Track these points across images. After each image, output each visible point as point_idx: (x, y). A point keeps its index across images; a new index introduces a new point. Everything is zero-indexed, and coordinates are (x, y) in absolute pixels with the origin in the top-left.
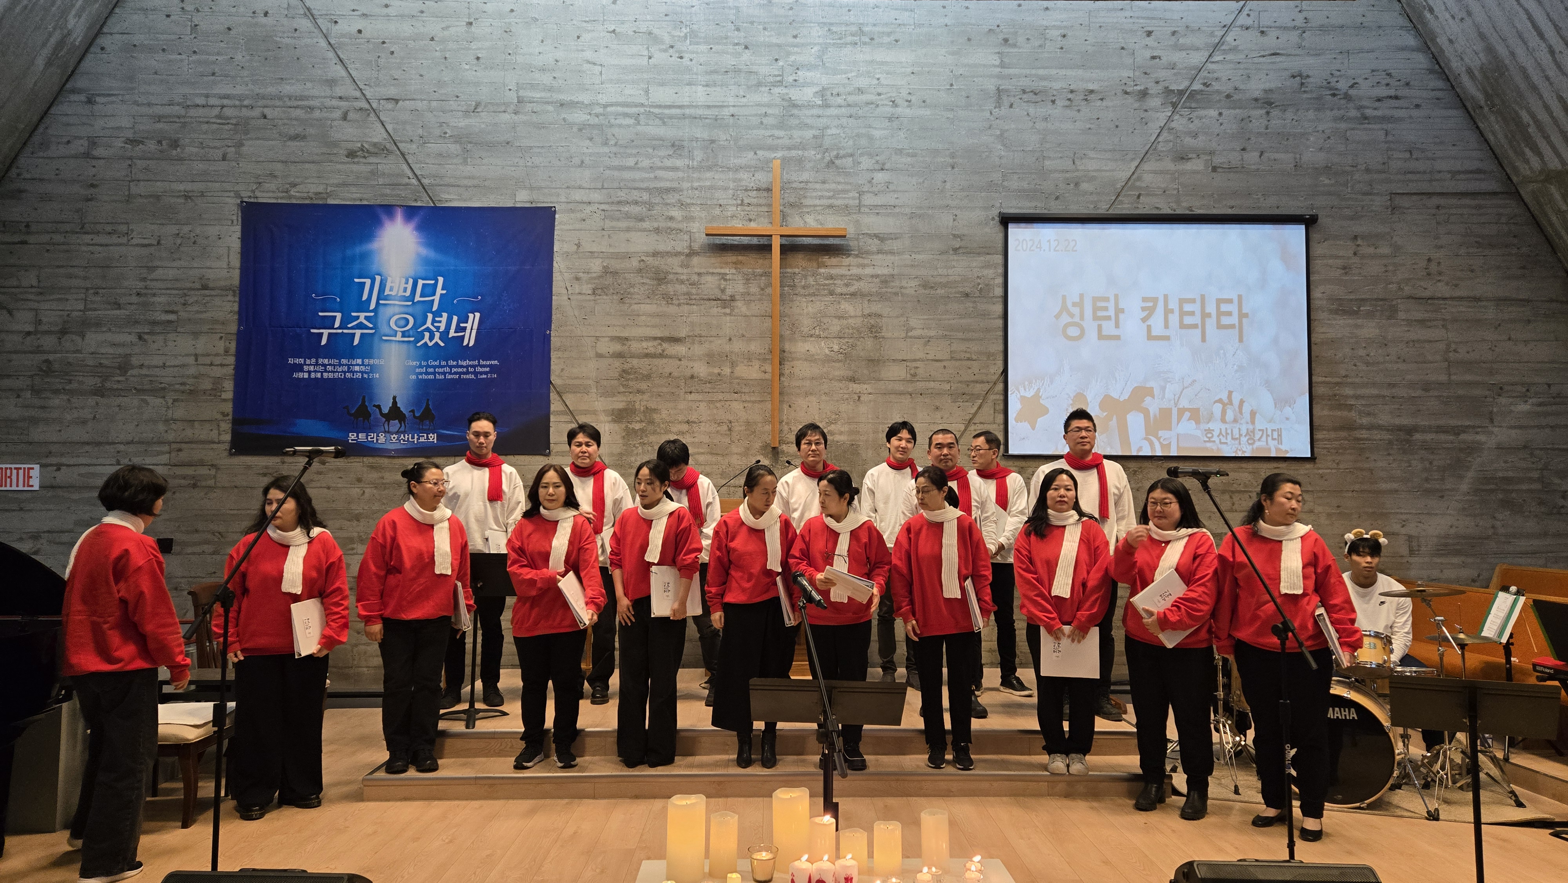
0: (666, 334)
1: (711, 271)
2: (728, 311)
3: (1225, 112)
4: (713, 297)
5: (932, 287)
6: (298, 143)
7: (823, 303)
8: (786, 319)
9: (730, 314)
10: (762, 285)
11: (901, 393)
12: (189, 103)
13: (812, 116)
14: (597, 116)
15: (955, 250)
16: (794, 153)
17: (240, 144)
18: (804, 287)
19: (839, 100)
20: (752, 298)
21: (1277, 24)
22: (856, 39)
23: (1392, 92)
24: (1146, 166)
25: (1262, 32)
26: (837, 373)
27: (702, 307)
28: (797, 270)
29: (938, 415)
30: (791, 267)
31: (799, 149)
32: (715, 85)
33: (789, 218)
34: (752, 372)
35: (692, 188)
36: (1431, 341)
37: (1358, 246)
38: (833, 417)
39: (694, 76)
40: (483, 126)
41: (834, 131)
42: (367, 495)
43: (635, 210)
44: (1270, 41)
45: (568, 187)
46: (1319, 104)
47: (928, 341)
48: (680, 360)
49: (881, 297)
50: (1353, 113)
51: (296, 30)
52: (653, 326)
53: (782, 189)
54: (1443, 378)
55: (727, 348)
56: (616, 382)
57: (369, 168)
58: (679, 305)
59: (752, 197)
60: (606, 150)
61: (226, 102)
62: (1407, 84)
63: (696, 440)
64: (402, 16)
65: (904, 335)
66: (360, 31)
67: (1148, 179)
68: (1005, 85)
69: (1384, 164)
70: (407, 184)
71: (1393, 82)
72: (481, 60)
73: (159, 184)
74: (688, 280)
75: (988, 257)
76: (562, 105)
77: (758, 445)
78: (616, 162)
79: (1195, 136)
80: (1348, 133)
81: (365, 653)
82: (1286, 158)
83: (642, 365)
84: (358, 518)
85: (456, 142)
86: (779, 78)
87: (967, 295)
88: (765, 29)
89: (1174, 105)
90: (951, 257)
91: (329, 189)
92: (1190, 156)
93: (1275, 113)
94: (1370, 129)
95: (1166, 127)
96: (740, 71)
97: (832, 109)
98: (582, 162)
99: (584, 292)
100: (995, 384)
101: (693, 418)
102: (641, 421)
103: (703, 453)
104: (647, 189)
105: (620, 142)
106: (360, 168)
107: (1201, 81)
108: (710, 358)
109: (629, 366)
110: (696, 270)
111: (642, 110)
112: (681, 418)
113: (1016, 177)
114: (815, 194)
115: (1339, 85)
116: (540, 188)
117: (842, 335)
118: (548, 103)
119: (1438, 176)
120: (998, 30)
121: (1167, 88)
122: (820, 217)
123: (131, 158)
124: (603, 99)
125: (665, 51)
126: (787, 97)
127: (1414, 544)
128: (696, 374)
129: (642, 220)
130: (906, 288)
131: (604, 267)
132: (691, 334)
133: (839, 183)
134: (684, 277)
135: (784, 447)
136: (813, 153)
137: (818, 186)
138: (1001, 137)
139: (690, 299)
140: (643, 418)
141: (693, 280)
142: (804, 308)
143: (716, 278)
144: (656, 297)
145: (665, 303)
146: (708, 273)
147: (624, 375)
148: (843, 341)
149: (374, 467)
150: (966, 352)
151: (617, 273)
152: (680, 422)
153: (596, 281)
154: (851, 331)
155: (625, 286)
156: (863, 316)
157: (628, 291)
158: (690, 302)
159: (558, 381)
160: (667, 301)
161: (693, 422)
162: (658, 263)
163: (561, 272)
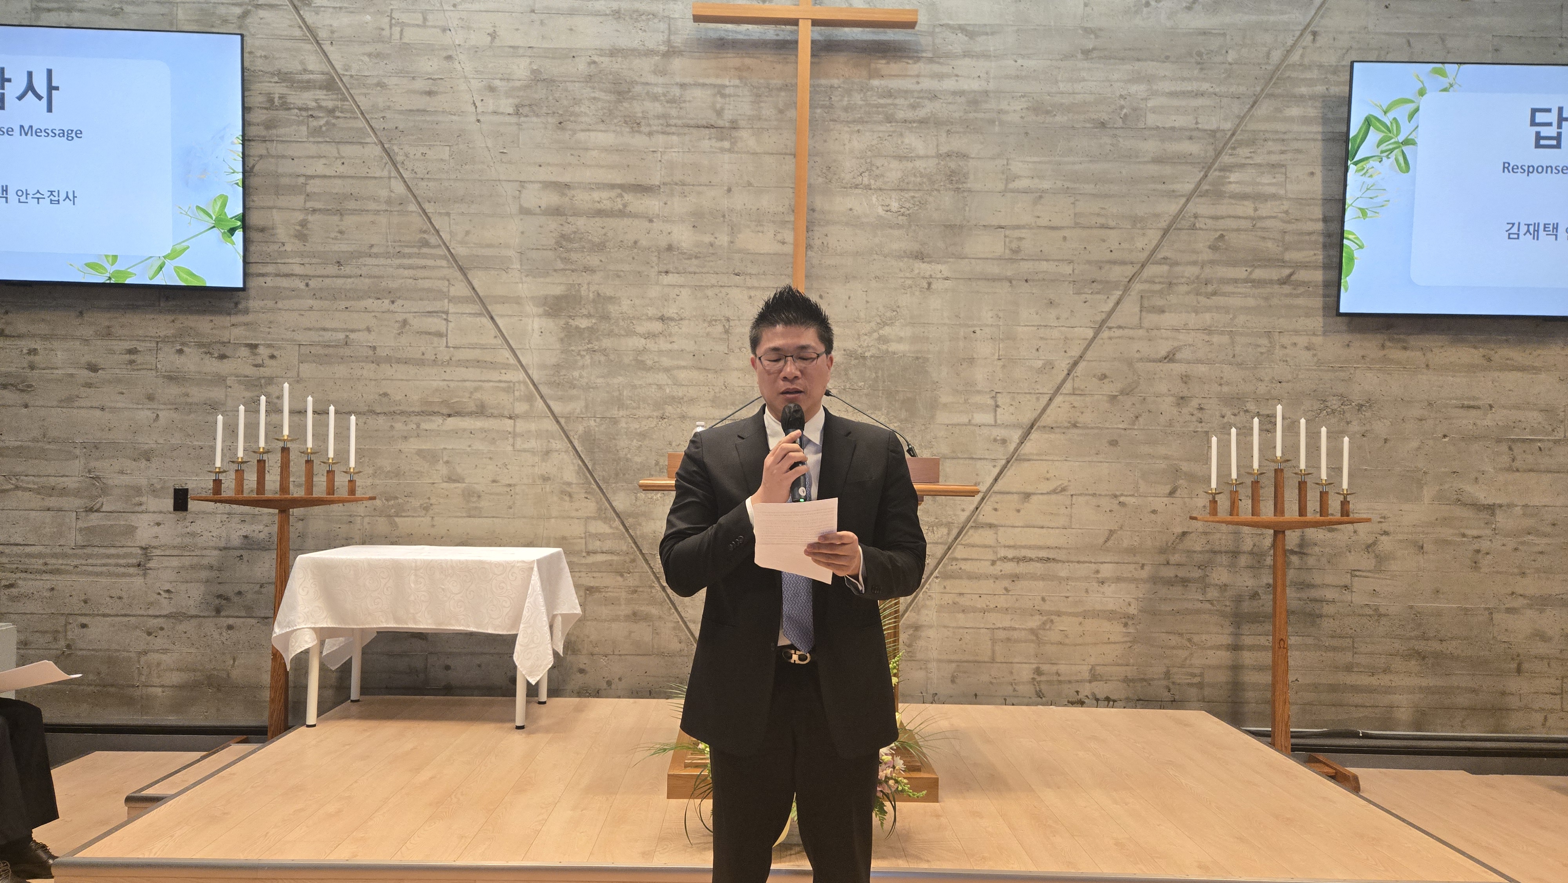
0: (630, 179)
1: (701, 81)
2: (726, 144)
4: (704, 123)
5: (1048, 112)
7: (876, 135)
8: (817, 159)
9: (730, 151)
10: (781, 105)
11: (994, 279)
15: (1086, 53)
18: (846, 109)
20: (765, 124)
26: (895, 245)
27: (687, 138)
28: (836, 82)
29: (1052, 314)
30: (827, 75)
34: (761, 242)
38: (888, 314)
42: (162, 421)
48: (651, 221)
49: (968, 126)
52: (609, 167)
55: (725, 203)
56: (550, 253)
58: (650, 134)
63: (675, 346)
65: (1001, 186)
74: (664, 95)
75: (1138, 65)
81: (159, 664)
83: (592, 227)
84: (147, 456)
87: (1103, 125)
90: (1080, 64)
99: (501, 110)
100: (1143, 266)
101: (671, 312)
102: (589, 316)
103: (684, 367)
108: (698, 219)
109: (572, 228)
110: (678, 80)
112: (651, 311)
117: (903, 185)
128: (675, 244)
130: (1007, 112)
131: (533, 71)
132: (668, 180)
134: (660, 90)
139: (667, 126)
140: (592, 311)
141: (672, 94)
142: (846, 142)
143: (709, 92)
144: (615, 121)
145: (628, 130)
146: (696, 85)
147: (564, 243)
148: (906, 196)
149: (172, 378)
150: (1098, 215)
151: (554, 81)
152: (650, 319)
153: (521, 93)
154: (919, 179)
155: (565, 103)
156: (939, 156)
157: (571, 109)
158: (668, 129)
159: (460, 251)
160: (632, 128)
161: (671, 319)
162: (617, 66)
163: (465, 77)
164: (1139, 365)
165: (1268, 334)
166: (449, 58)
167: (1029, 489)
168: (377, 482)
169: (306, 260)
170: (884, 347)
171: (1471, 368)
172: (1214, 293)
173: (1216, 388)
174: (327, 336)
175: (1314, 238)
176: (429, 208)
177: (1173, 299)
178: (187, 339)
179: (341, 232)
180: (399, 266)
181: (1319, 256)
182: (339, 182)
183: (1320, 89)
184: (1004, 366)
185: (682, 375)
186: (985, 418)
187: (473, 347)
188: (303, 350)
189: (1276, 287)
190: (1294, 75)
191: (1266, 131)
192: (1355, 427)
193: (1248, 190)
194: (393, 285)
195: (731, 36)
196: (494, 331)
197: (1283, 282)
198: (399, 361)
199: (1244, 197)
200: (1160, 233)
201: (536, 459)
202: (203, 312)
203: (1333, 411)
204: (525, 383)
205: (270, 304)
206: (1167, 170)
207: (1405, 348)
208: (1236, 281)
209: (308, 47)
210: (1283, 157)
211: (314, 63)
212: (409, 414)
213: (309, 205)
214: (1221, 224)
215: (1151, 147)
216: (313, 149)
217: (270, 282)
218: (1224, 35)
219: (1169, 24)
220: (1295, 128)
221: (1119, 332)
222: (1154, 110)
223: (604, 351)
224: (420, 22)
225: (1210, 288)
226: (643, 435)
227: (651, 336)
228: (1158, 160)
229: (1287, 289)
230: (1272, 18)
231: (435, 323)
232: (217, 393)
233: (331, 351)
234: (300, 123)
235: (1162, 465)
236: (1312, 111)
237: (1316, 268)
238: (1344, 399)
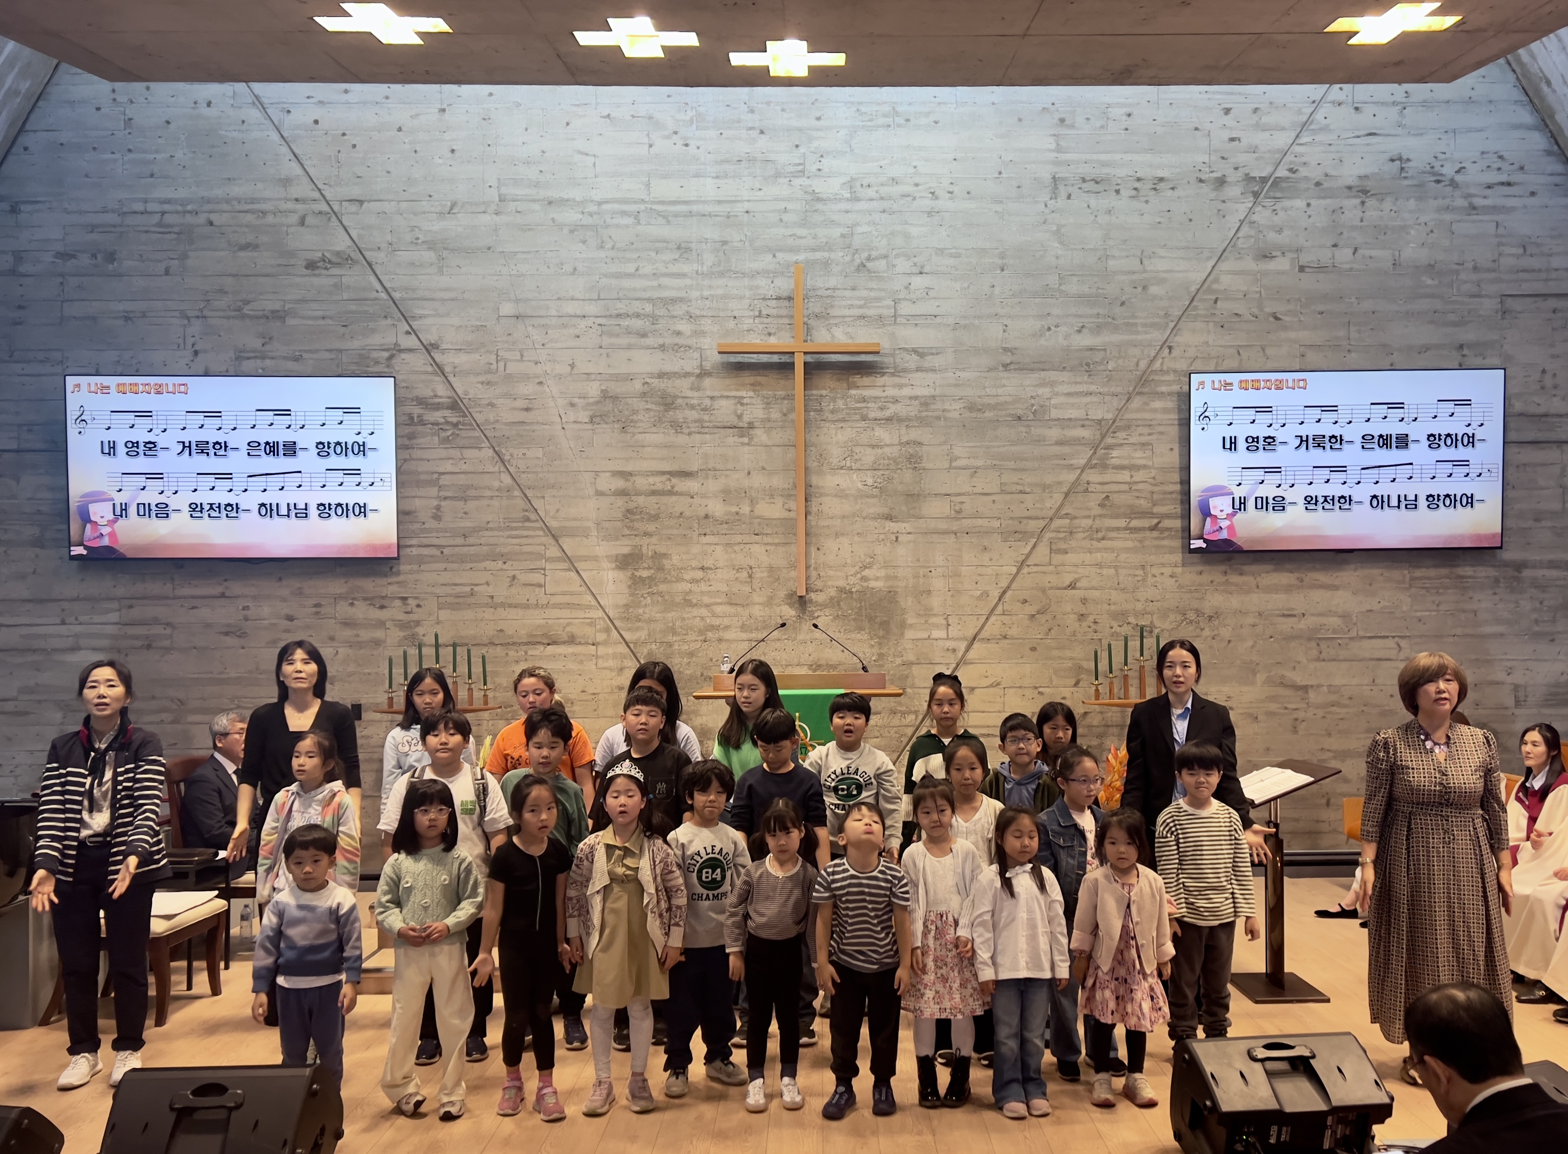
0: (676, 468)
1: (726, 394)
2: (746, 440)
3: (1313, 202)
4: (729, 424)
5: (979, 410)
6: (250, 254)
7: (855, 430)
8: (812, 448)
9: (748, 444)
10: (785, 410)
11: (943, 533)
12: (125, 210)
13: (839, 211)
14: (591, 215)
15: (1005, 366)
16: (819, 255)
17: (184, 257)
18: (832, 412)
19: (871, 193)
20: (773, 425)
21: (1374, 99)
22: (889, 120)
23: (1504, 178)
24: (1224, 266)
25: (1357, 109)
26: (872, 510)
27: (717, 436)
28: (824, 392)
29: (986, 557)
30: (817, 388)
31: (824, 251)
32: (726, 176)
33: (814, 332)
34: (774, 510)
35: (702, 298)
36: (1543, 465)
37: (1464, 356)
38: (868, 560)
39: (703, 167)
40: (460, 229)
41: (865, 228)
42: (340, 656)
43: (637, 324)
44: (1366, 120)
45: (559, 299)
46: (1420, 191)
47: (975, 471)
48: (692, 497)
49: (922, 421)
50: (1460, 202)
51: (243, 122)
52: (662, 459)
53: (806, 297)
54: (1556, 506)
55: (746, 483)
56: (619, 523)
57: (332, 281)
58: (690, 434)
59: (772, 307)
60: (602, 254)
61: (166, 207)
62: (1522, 168)
63: (712, 588)
64: (364, 103)
65: (947, 465)
66: (316, 122)
67: (1226, 281)
68: (1062, 172)
69: (1494, 261)
70: (376, 299)
71: (1505, 166)
72: (457, 154)
73: (94, 303)
74: (699, 405)
75: (1043, 374)
76: (550, 203)
77: (782, 593)
78: (613, 268)
79: (1280, 231)
80: (1454, 226)
82: (1383, 255)
83: (649, 503)
85: (430, 249)
86: (800, 168)
87: (1019, 418)
88: (783, 110)
89: (1256, 195)
90: (1001, 374)
91: (287, 306)
92: (1274, 254)
93: (1371, 202)
94: (1481, 221)
95: (1247, 220)
96: (755, 160)
97: (863, 203)
98: (575, 269)
99: (580, 420)
100: (1051, 519)
101: (709, 563)
102: (649, 568)
103: (720, 604)
104: (649, 300)
105: (618, 245)
106: (322, 281)
107: (1287, 167)
108: (727, 495)
109: (634, 504)
110: (709, 393)
111: (642, 207)
112: (694, 564)
113: (1075, 279)
114: (844, 303)
115: (1444, 171)
116: (527, 300)
117: (875, 466)
118: (534, 201)
119: (1554, 275)
120: (1052, 108)
121: (1247, 175)
122: (850, 330)
123: (62, 275)
124: (597, 195)
125: (668, 137)
126: (810, 190)
127: (1521, 694)
128: (710, 513)
129: (644, 335)
130: (949, 411)
131: (602, 391)
132: (704, 467)
133: (871, 289)
134: (695, 402)
135: (813, 596)
136: (841, 254)
137: (847, 293)
138: (1058, 234)
139: (702, 427)
140: (651, 564)
141: (705, 404)
142: (833, 436)
143: (731, 402)
144: (664, 425)
145: (673, 431)
146: (723, 397)
147: (629, 516)
148: (878, 474)
149: (348, 623)
150: (1017, 484)
151: (618, 398)
152: (693, 569)
153: (594, 407)
154: (887, 462)
155: (627, 413)
156: (901, 444)
157: (631, 418)
158: (702, 430)
159: (553, 524)
160: (676, 430)
161: (708, 568)
162: (664, 385)
163: (553, 397)
164: (1050, 592)
165: (1143, 567)
166: (541, 383)
167: (973, 685)
168: (498, 694)
169: (441, 535)
170: (865, 584)
171: (1288, 589)
172: (1103, 539)
173: (1106, 607)
174: (458, 589)
175: (1174, 496)
176: (529, 493)
177: (1073, 543)
178: (356, 595)
179: (465, 513)
180: (508, 537)
181: (1178, 509)
182: (463, 476)
183: (1175, 388)
184: (952, 596)
185: (718, 609)
186: (942, 634)
187: (564, 594)
188: (441, 600)
189: (1148, 533)
190: (1157, 378)
191: (1137, 420)
192: (1207, 632)
193: (1126, 462)
194: (504, 550)
195: (746, 360)
196: (579, 581)
197: (1153, 528)
198: (511, 606)
199: (1123, 468)
200: (1063, 496)
201: (614, 674)
202: (367, 574)
203: (1191, 622)
204: (603, 618)
205: (415, 567)
206: (1066, 449)
207: (1241, 574)
208: (1118, 529)
209: (438, 378)
210: (1150, 437)
211: (442, 390)
212: (520, 644)
213: (441, 494)
214: (1107, 488)
215: (1054, 433)
216: (443, 453)
217: (415, 551)
218: (1105, 350)
219: (1065, 343)
220: (1159, 416)
221: (1035, 569)
222: (1056, 407)
223: (660, 594)
224: (519, 358)
225: (1100, 535)
226: (691, 654)
227: (694, 581)
228: (1060, 443)
229: (1155, 534)
230: (1139, 337)
231: (537, 577)
232: (379, 634)
233: (461, 600)
234: (433, 435)
235: (1069, 664)
236: (1171, 404)
237: (1176, 518)
238: (1199, 613)
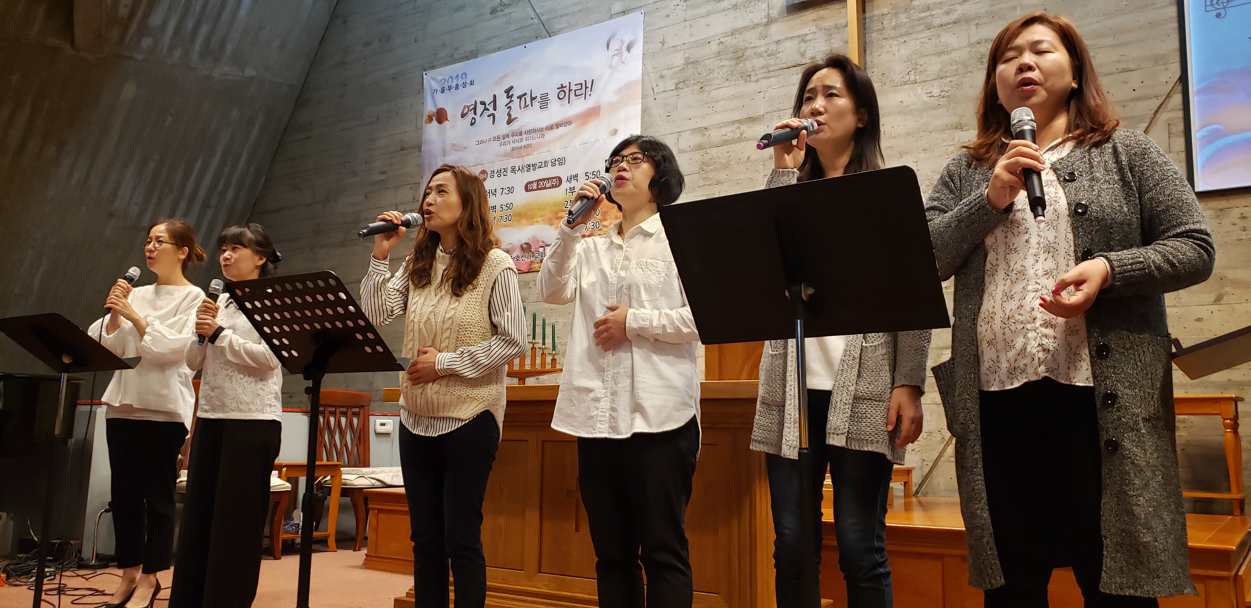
0: (745, 115)
1: (790, 36)
4: (793, 64)
6: (460, 13)
7: (919, 41)
17: (425, 27)
18: (894, 28)
26: (938, 123)
27: (781, 77)
52: (731, 110)
57: (505, 19)
58: (757, 80)
73: (379, 72)
74: (766, 52)
83: (721, 153)
99: (668, 89)
106: (499, 21)
109: (709, 156)
110: (775, 38)
117: (943, 75)
131: (686, 59)
132: (770, 110)
134: (763, 49)
139: (768, 72)
141: (771, 50)
142: (896, 53)
143: (796, 42)
144: (735, 78)
145: (743, 81)
146: (787, 39)
147: (704, 168)
148: (945, 81)
151: (698, 62)
153: (679, 75)
154: (955, 67)
155: (704, 74)
157: (708, 77)
158: (769, 75)
160: (745, 80)
162: (735, 41)
163: (648, 73)
